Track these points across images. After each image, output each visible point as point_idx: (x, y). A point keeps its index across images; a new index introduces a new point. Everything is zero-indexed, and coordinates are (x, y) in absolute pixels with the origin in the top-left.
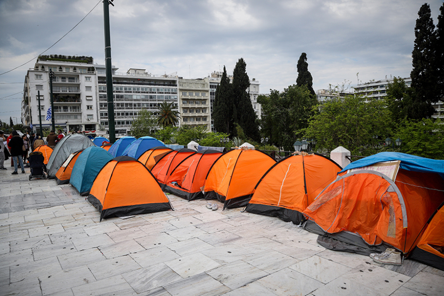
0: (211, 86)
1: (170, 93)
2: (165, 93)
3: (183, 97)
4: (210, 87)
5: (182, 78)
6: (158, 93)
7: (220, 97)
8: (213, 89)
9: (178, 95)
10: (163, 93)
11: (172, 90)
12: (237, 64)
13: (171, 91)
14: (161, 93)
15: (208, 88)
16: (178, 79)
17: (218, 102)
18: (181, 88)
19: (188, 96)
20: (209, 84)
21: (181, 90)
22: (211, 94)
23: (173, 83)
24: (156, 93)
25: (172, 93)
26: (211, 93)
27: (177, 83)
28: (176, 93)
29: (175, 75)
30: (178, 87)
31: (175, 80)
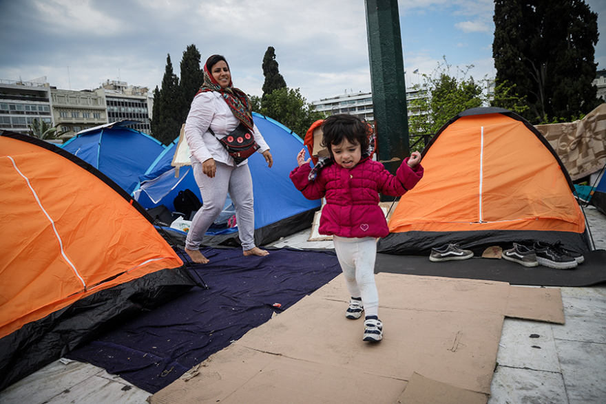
0: (108, 102)
1: (36, 113)
2: (28, 113)
3: (63, 120)
4: (108, 104)
5: (55, 88)
6: (14, 113)
7: (165, 108)
8: (112, 108)
9: (52, 116)
10: (22, 113)
11: (40, 108)
12: (185, 54)
13: (38, 110)
14: (18, 113)
15: (105, 106)
16: (49, 89)
17: (161, 117)
18: (57, 104)
19: (71, 119)
20: (105, 99)
21: (56, 108)
22: (109, 116)
23: (40, 95)
24: (8, 112)
25: (41, 114)
26: (109, 113)
27: (49, 96)
28: (48, 114)
29: (43, 82)
30: (51, 103)
31: (44, 91)
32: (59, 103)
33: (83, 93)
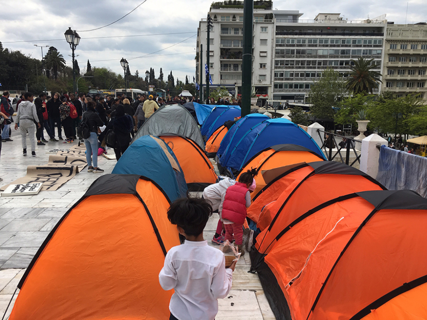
1: (371, 46)
2: (365, 46)
3: (392, 52)
5: (393, 23)
6: (354, 46)
9: (383, 48)
10: (360, 46)
11: (375, 41)
13: (373, 44)
14: (357, 46)
16: (386, 25)
18: (390, 38)
19: (399, 50)
21: (388, 41)
23: (377, 31)
24: (350, 46)
25: (375, 46)
27: (385, 31)
28: (381, 46)
29: (382, 19)
30: (385, 37)
31: (382, 27)
32: (392, 37)
33: (417, 26)
